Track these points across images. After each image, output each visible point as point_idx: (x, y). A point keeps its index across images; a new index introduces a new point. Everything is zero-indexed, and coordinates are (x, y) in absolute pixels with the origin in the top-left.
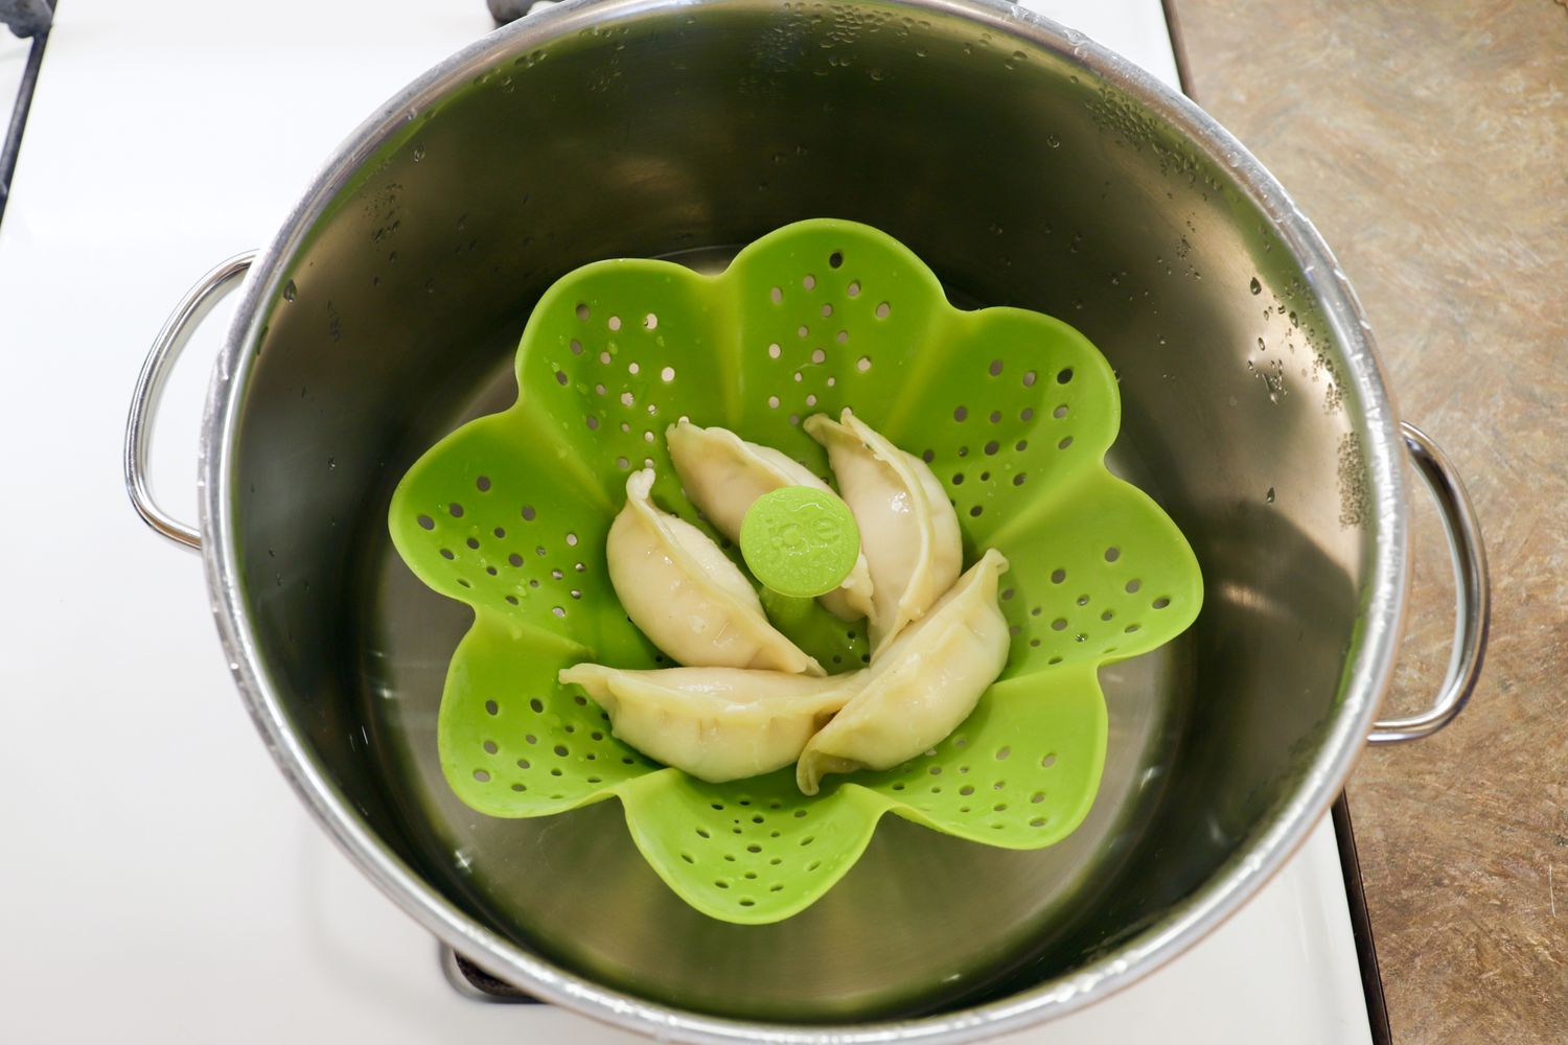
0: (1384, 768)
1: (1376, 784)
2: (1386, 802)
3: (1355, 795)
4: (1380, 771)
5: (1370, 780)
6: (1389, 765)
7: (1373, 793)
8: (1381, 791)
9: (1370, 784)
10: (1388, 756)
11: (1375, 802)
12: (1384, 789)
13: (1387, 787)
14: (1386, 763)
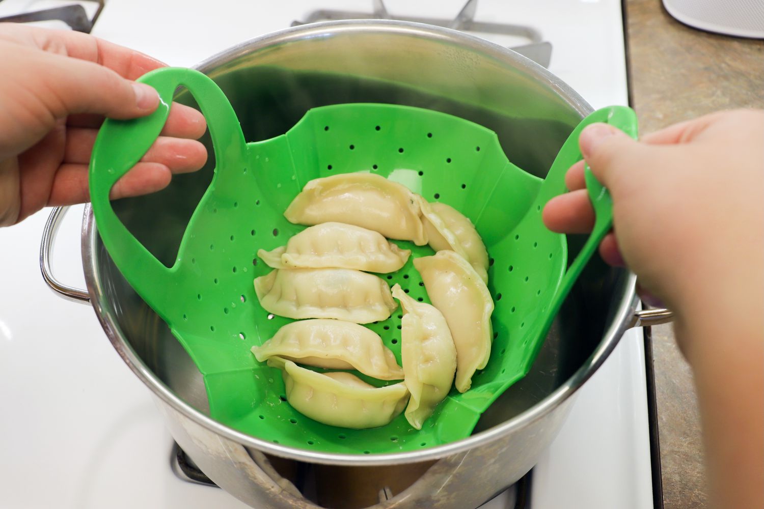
0: (685, 445)
1: (679, 452)
2: (684, 462)
3: (665, 455)
4: (682, 446)
5: (676, 449)
6: (688, 444)
7: (677, 456)
8: (682, 456)
9: (676, 451)
10: (688, 439)
11: (677, 461)
12: (684, 455)
13: (686, 454)
14: (687, 443)
